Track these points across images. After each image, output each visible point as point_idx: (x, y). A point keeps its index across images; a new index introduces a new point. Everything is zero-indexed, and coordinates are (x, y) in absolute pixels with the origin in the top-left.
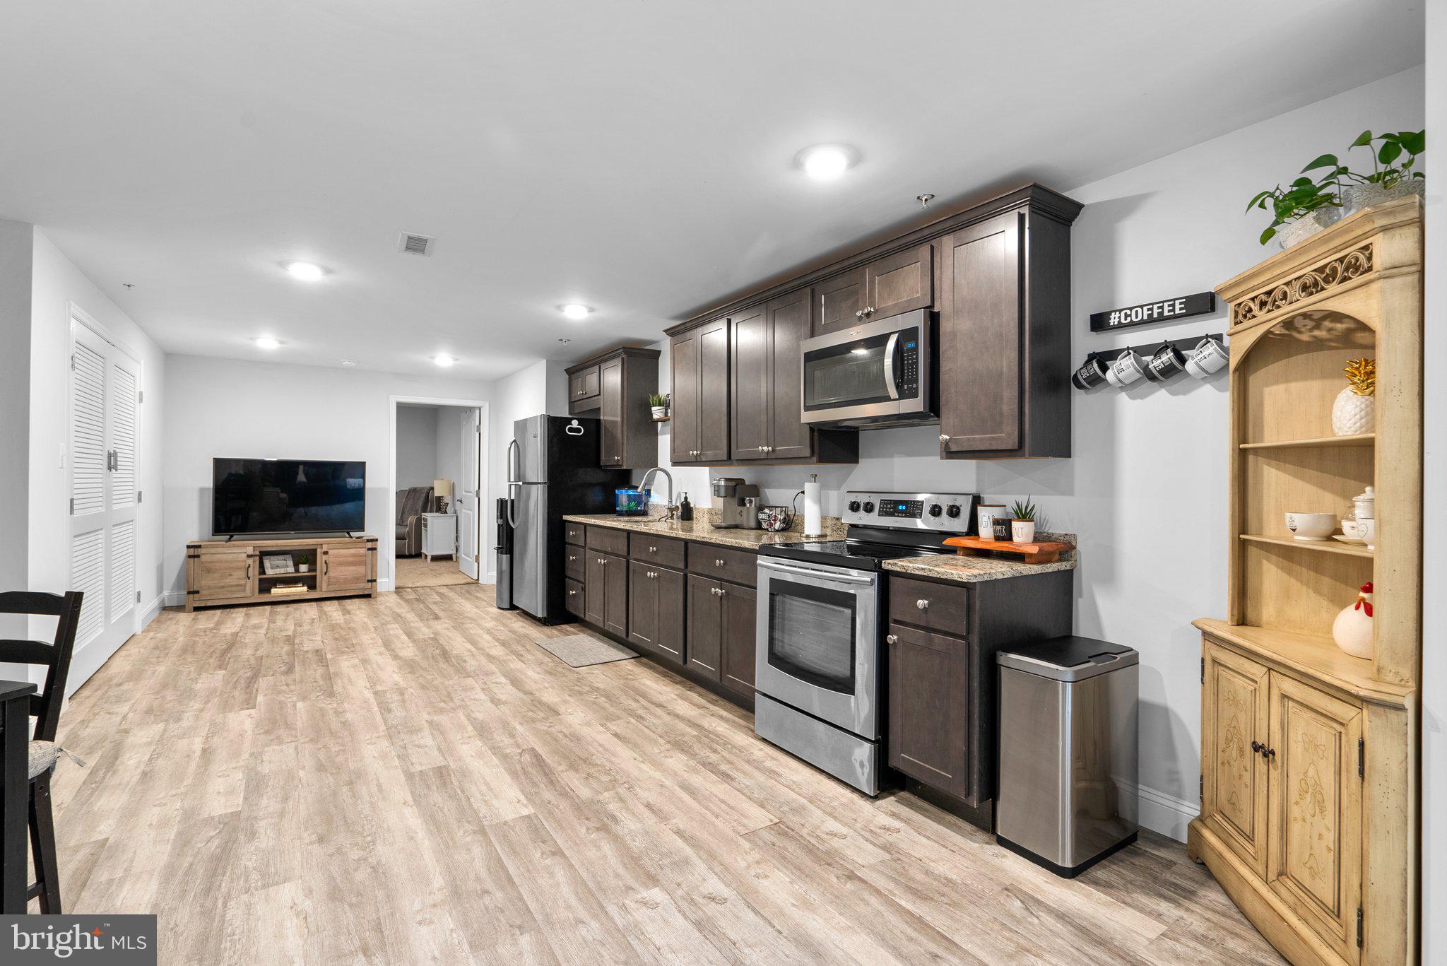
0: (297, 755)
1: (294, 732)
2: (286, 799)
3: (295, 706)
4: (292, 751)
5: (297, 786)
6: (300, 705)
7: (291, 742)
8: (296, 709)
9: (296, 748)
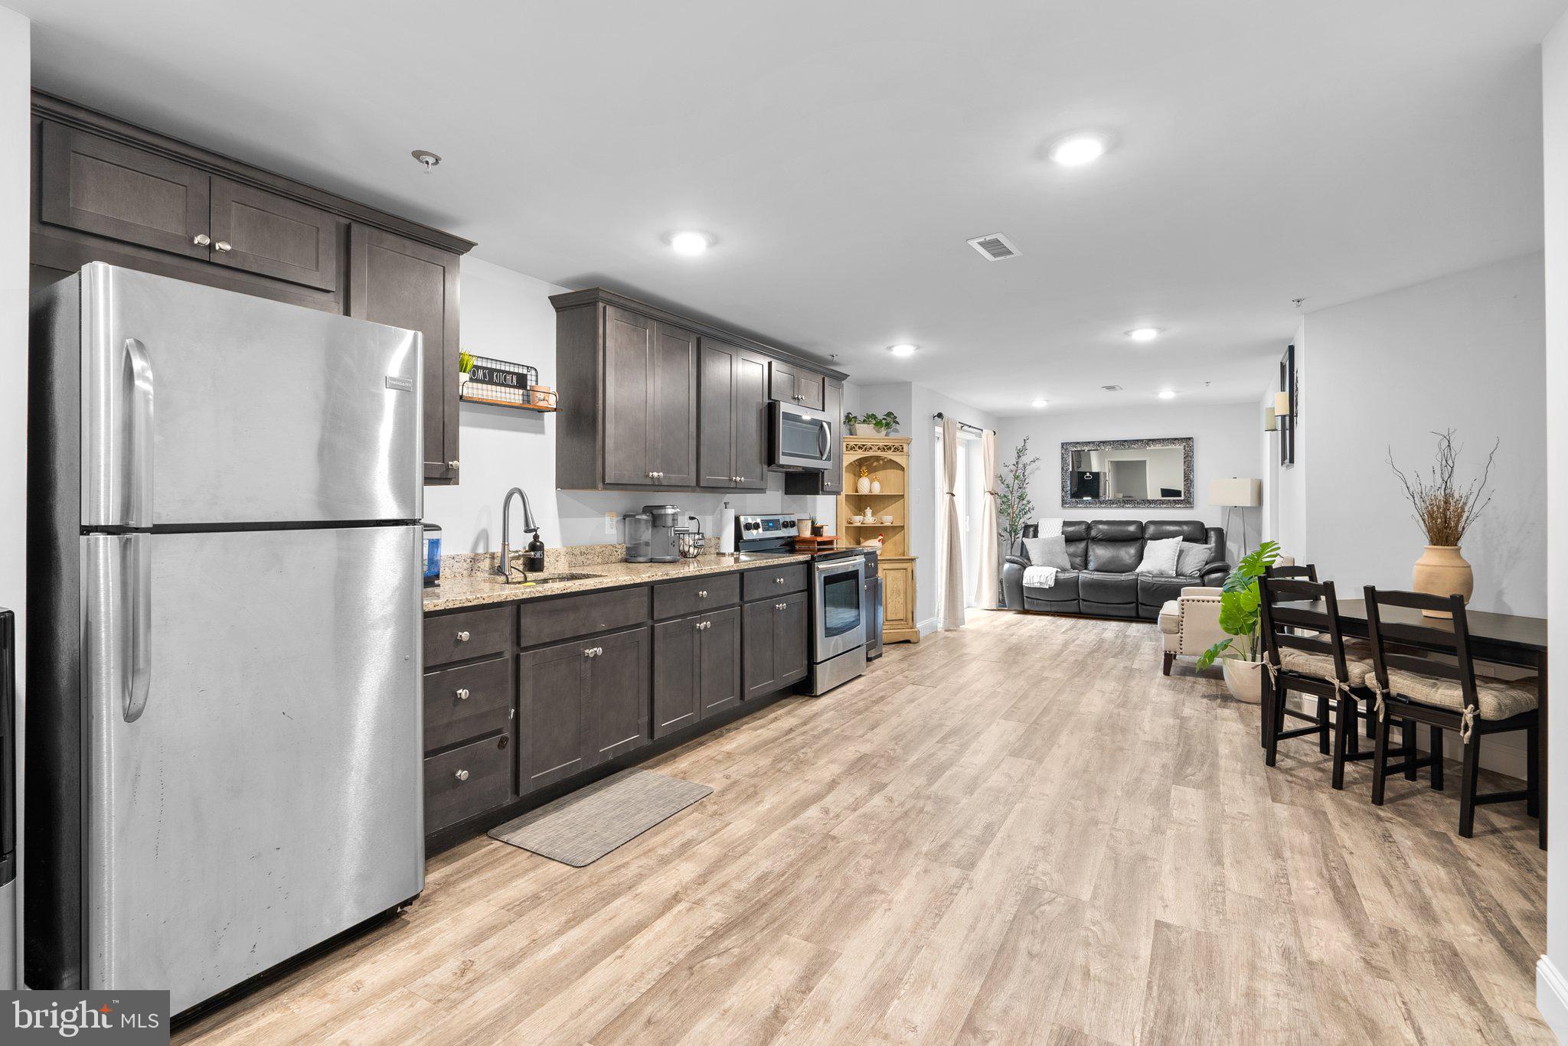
0: (1117, 812)
1: (1112, 843)
2: (1138, 780)
3: (1094, 897)
4: (1121, 820)
5: (1126, 784)
6: (1086, 895)
7: (1118, 830)
8: (1095, 887)
9: (1116, 820)
